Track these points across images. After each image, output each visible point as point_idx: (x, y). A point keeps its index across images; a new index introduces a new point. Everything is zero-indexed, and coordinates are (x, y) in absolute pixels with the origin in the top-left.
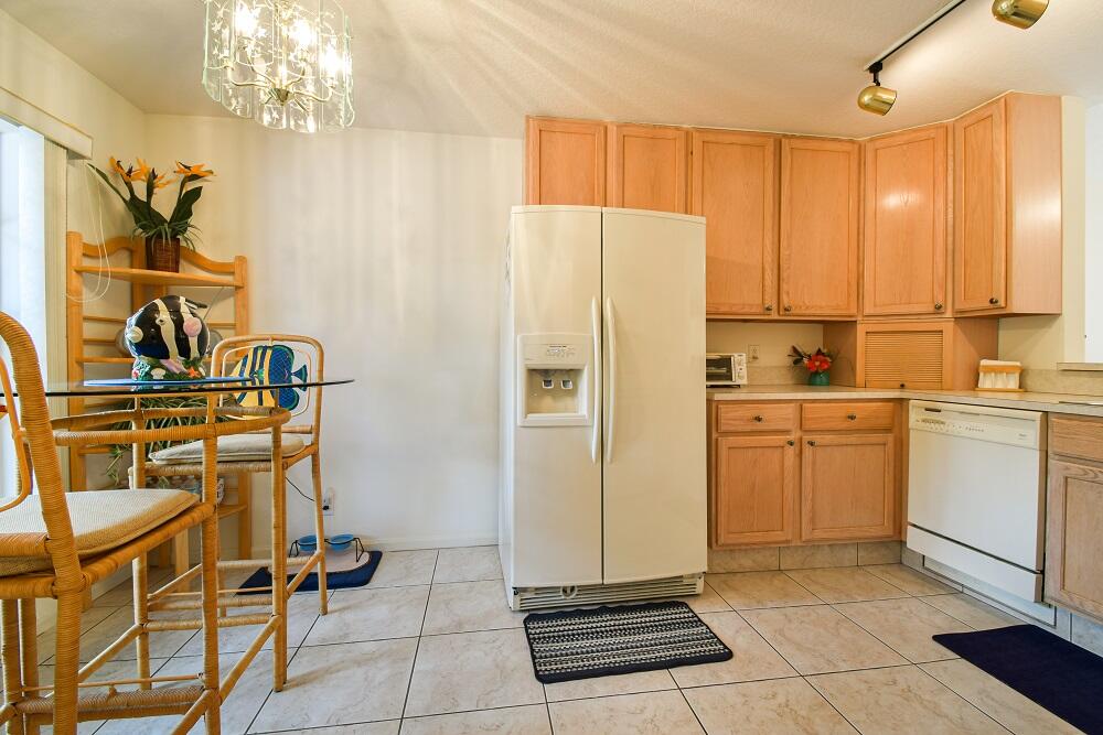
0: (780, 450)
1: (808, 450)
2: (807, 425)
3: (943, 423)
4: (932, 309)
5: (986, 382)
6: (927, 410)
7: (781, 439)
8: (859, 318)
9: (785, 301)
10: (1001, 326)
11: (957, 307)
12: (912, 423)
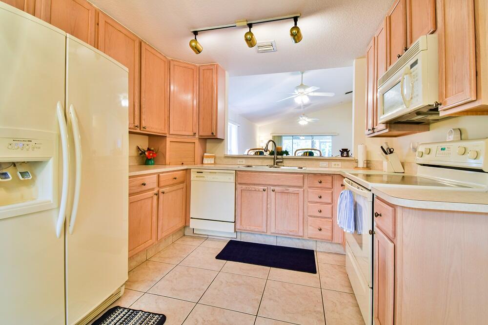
0: (151, 198)
1: (161, 196)
2: (162, 184)
3: (204, 177)
4: (192, 134)
5: (206, 161)
6: (197, 172)
7: (150, 193)
8: (168, 135)
9: (144, 124)
10: (207, 142)
11: (200, 134)
12: (192, 178)
